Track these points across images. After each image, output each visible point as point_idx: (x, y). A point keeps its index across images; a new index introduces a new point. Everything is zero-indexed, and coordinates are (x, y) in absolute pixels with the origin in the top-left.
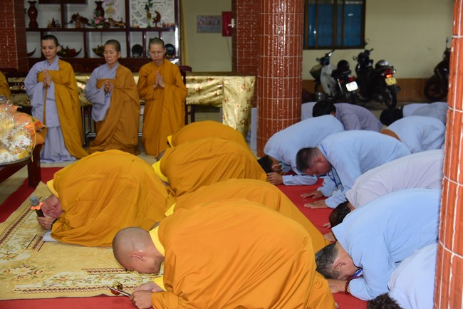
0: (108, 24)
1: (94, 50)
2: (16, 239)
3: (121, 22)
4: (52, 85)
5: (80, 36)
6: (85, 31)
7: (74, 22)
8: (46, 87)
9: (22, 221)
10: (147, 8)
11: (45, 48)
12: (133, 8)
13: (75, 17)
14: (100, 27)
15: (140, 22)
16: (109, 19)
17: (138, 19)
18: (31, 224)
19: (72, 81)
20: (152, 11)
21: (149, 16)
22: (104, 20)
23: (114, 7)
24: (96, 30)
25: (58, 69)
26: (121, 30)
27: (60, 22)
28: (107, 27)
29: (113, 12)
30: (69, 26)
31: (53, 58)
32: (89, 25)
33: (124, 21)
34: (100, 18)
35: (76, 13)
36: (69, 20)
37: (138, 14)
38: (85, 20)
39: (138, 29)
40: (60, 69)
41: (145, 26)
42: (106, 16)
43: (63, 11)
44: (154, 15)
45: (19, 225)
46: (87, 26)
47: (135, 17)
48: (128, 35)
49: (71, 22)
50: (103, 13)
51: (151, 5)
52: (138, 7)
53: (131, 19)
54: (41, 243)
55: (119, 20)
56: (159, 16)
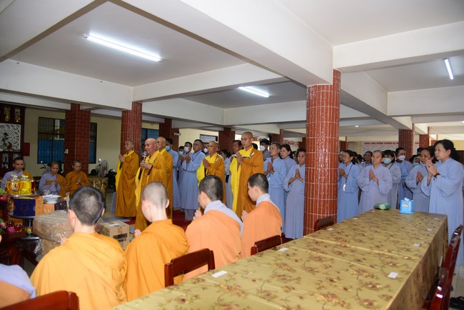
10: (3, 140)
20: (7, 142)
21: (5, 145)
51: (6, 139)
56: (10, 144)
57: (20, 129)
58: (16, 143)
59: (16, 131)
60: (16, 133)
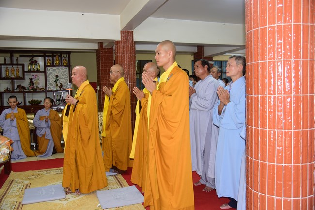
0: (36, 89)
1: (29, 102)
2: (6, 205)
3: (43, 88)
4: (15, 119)
5: (21, 95)
6: (24, 93)
7: (18, 89)
8: (12, 120)
9: (7, 194)
10: (56, 81)
11: (10, 102)
12: (48, 81)
13: (19, 86)
14: (32, 91)
15: (52, 88)
16: (36, 87)
17: (51, 86)
18: (12, 195)
19: (25, 118)
20: (58, 82)
21: (57, 85)
22: (34, 88)
23: (38, 81)
24: (30, 92)
25: (17, 112)
26: (43, 92)
27: (11, 89)
28: (36, 91)
29: (38, 83)
30: (15, 91)
31: (15, 107)
32: (26, 90)
33: (44, 87)
34: (32, 86)
35: (19, 84)
36: (15, 88)
37: (51, 84)
38: (24, 88)
39: (51, 91)
40: (19, 112)
41: (55, 90)
42: (34, 85)
43: (13, 84)
44: (59, 85)
45: (5, 197)
46: (25, 90)
48: (46, 94)
49: (17, 89)
50: (33, 84)
51: (58, 80)
52: (51, 81)
53: (48, 87)
54: (21, 205)
55: (42, 87)
56: (61, 85)
57: (68, 71)
58: (65, 83)
59: (65, 73)
60: (65, 75)
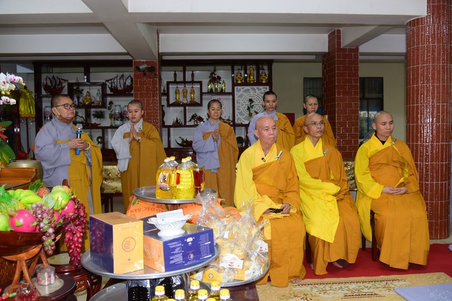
3: (228, 120)
7: (193, 120)
10: (249, 109)
13: (193, 117)
15: (243, 120)
17: (241, 117)
20: (253, 111)
21: (250, 115)
27: (182, 121)
30: (188, 124)
33: (231, 119)
37: (241, 113)
38: (201, 119)
39: (241, 125)
41: (247, 122)
43: (185, 113)
47: (239, 116)
49: (190, 120)
51: (252, 106)
52: (241, 109)
53: (236, 117)
55: (227, 118)
